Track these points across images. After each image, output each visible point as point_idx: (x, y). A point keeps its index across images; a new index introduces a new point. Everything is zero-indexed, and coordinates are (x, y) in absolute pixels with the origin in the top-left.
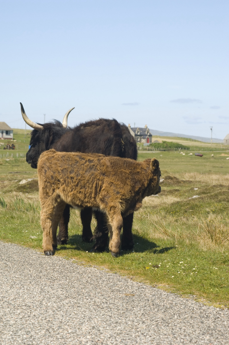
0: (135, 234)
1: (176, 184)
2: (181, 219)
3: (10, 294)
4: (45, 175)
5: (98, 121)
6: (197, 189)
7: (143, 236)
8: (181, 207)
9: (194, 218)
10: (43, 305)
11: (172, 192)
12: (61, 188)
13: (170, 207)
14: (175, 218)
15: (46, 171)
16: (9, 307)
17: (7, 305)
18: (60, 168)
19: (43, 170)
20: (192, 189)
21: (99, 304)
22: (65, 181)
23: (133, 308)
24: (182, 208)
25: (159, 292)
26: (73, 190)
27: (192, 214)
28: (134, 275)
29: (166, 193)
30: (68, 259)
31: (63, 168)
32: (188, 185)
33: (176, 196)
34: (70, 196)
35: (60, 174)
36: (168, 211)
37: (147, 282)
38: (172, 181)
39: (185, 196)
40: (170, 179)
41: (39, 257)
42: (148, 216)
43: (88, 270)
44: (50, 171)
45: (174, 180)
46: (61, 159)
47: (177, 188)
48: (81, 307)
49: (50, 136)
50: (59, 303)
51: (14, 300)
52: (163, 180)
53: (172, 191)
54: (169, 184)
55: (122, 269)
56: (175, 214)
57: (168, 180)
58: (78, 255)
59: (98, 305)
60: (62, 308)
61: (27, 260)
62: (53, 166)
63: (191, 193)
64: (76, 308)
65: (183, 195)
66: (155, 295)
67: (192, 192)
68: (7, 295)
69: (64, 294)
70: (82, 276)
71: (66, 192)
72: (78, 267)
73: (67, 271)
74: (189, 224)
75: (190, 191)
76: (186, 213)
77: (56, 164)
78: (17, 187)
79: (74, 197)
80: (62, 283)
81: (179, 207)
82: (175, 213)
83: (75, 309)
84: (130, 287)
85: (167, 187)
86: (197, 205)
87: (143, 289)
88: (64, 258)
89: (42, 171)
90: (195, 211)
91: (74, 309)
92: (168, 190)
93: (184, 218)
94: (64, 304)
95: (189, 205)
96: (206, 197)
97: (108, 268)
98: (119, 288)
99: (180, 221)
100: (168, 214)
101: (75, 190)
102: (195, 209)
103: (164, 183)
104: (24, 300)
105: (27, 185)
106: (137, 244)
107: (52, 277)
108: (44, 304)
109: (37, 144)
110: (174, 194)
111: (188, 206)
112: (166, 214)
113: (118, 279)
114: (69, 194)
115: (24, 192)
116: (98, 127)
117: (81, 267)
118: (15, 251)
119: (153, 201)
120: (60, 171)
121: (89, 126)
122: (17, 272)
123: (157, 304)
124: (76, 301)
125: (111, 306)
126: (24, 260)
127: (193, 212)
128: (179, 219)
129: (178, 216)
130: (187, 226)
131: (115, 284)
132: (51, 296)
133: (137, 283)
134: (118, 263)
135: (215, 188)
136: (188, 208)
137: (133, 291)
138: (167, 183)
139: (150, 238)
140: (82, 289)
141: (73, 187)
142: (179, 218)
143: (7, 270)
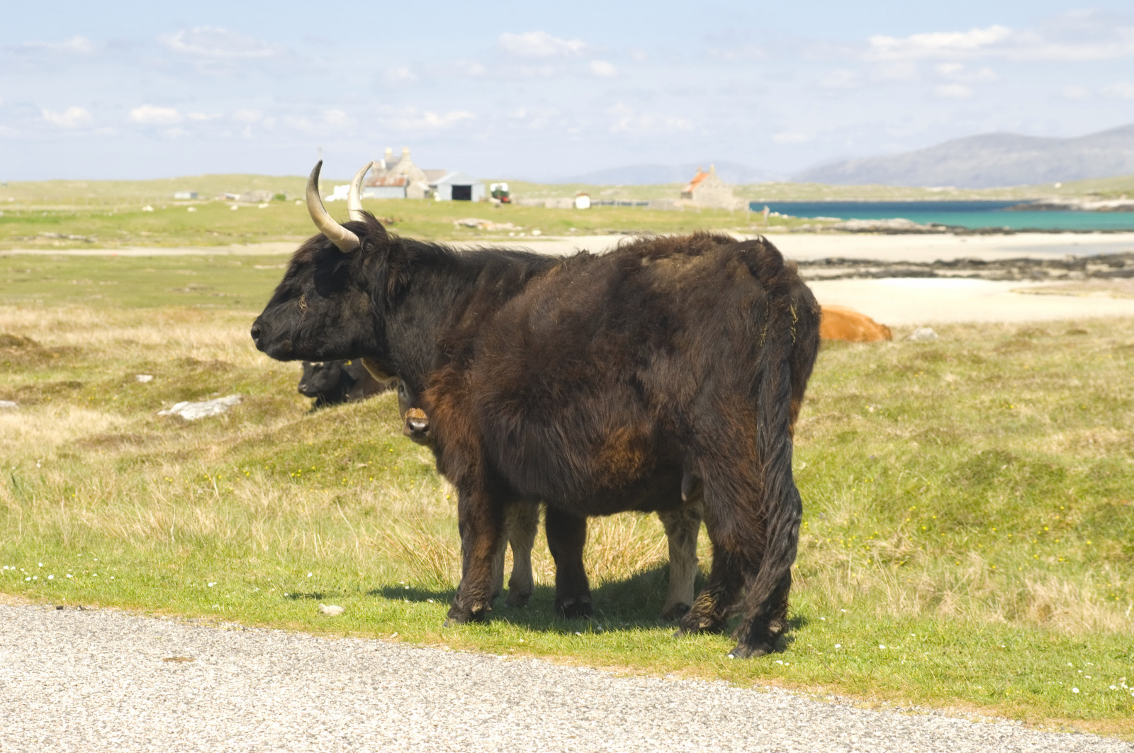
1: (40, 360)
6: (149, 378)
11: (58, 392)
20: (131, 379)
29: (40, 396)
33: (78, 405)
38: (23, 352)
40: (15, 347)
45: (29, 349)
53: (58, 388)
56: (305, 479)
57: (7, 350)
63: (131, 392)
65: (102, 400)
67: (132, 388)
75: (125, 385)
76: (345, 475)
82: (303, 473)
85: (15, 372)
92: (42, 386)
100: (276, 478)
110: (65, 397)
112: (269, 478)
116: (696, 261)
121: (667, 257)
135: (219, 373)
138: (12, 360)
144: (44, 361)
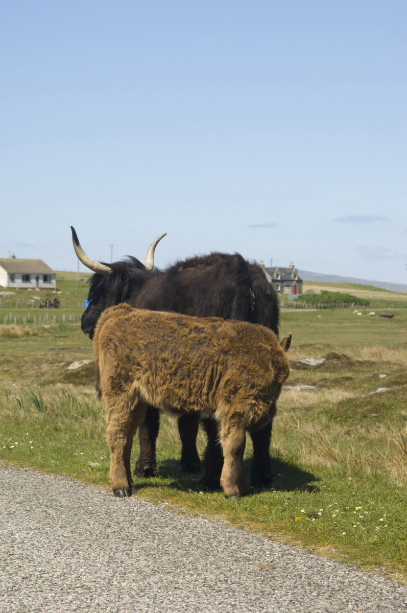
0: (274, 458)
1: (346, 367)
2: (356, 429)
3: (54, 567)
4: (116, 353)
5: (209, 257)
6: (383, 376)
7: (289, 461)
8: (356, 408)
9: (379, 427)
10: (114, 586)
11: (340, 382)
12: (144, 378)
13: (336, 408)
14: (345, 428)
15: (116, 346)
16: (52, 590)
17: (50, 585)
18: (142, 341)
19: (112, 345)
20: (376, 376)
21: (213, 583)
22: (150, 365)
23: (274, 590)
24: (359, 410)
25: (319, 562)
26: (167, 382)
27: (377, 421)
28: (275, 531)
29: (329, 384)
30: (156, 503)
31: (148, 341)
32: (369, 369)
33: (347, 389)
34: (161, 394)
35: (142, 353)
36: (332, 415)
37: (298, 544)
38: (340, 362)
39: (362, 389)
40: (336, 359)
41: (105, 500)
42: (297, 424)
43: (192, 522)
44: (123, 346)
45: (343, 360)
46: (144, 325)
47: (348, 375)
48: (180, 589)
49: (123, 284)
50: (141, 582)
51: (62, 578)
52: (324, 359)
53: (340, 380)
54: (334, 368)
55: (253, 520)
56: (345, 422)
57: (331, 361)
58: (173, 495)
59: (212, 585)
60: (146, 590)
61: (83, 505)
62: (129, 337)
63: (374, 383)
64: (172, 592)
65: (359, 387)
66: (312, 568)
67: (375, 381)
68: (50, 568)
69: (150, 565)
70: (182, 533)
71: (152, 386)
72: (174, 516)
73: (155, 524)
74: (371, 439)
75: (372, 379)
76: (365, 420)
77: (134, 334)
78: (64, 375)
79: (169, 394)
80: (146, 546)
81: (352, 408)
82: (346, 419)
83: (170, 593)
84: (268, 552)
85: (331, 372)
86: (384, 405)
87: (291, 557)
88: (148, 501)
89: (109, 347)
90: (381, 415)
91: (168, 592)
92: (333, 379)
93: (361, 427)
94: (150, 584)
95: (370, 405)
96: (402, 390)
97: (229, 519)
98: (247, 555)
99: (354, 434)
100: (333, 420)
101: (170, 383)
102: (380, 412)
103: (326, 366)
104: (79, 578)
105: (82, 371)
106: (279, 475)
107: (129, 535)
108: (115, 583)
109: (101, 299)
110: (343, 385)
111: (369, 407)
112: (330, 420)
113: (246, 538)
114: (159, 390)
115: (76, 384)
116: (209, 268)
117: (179, 517)
118: (61, 490)
119: (305, 398)
120: (142, 348)
121: (193, 266)
122: (66, 527)
123: (317, 584)
124: (171, 579)
125: (234, 586)
126: (78, 506)
127: (378, 417)
128: (352, 430)
129: (351, 424)
130: (368, 442)
131: (240, 548)
132: (127, 569)
133: (281, 546)
134: (246, 509)
136: (368, 410)
137: (274, 560)
138: (331, 366)
139: (301, 464)
140: (181, 556)
141: (166, 376)
142: (353, 428)
143: (49, 524)
144: (349, 367)
